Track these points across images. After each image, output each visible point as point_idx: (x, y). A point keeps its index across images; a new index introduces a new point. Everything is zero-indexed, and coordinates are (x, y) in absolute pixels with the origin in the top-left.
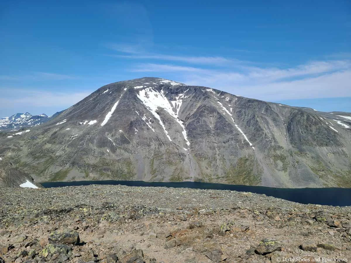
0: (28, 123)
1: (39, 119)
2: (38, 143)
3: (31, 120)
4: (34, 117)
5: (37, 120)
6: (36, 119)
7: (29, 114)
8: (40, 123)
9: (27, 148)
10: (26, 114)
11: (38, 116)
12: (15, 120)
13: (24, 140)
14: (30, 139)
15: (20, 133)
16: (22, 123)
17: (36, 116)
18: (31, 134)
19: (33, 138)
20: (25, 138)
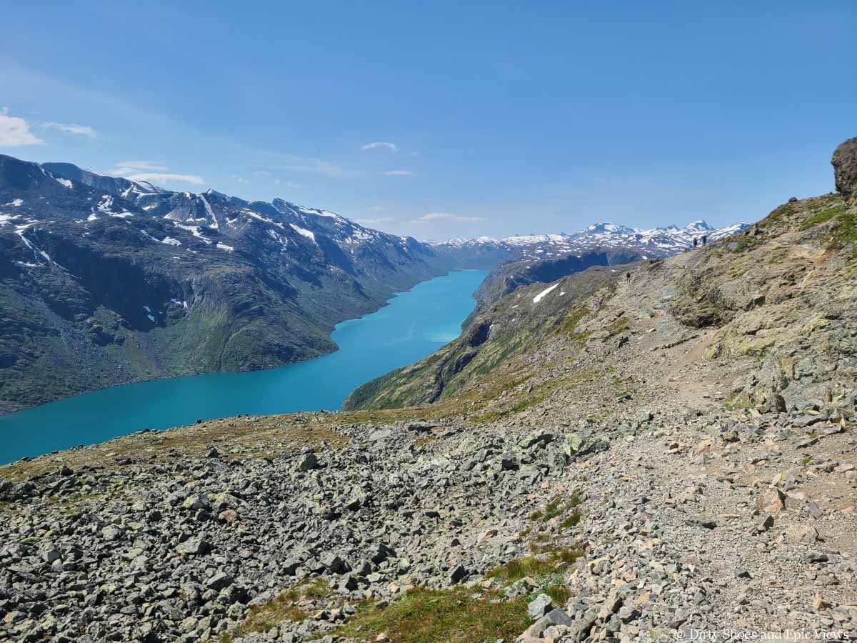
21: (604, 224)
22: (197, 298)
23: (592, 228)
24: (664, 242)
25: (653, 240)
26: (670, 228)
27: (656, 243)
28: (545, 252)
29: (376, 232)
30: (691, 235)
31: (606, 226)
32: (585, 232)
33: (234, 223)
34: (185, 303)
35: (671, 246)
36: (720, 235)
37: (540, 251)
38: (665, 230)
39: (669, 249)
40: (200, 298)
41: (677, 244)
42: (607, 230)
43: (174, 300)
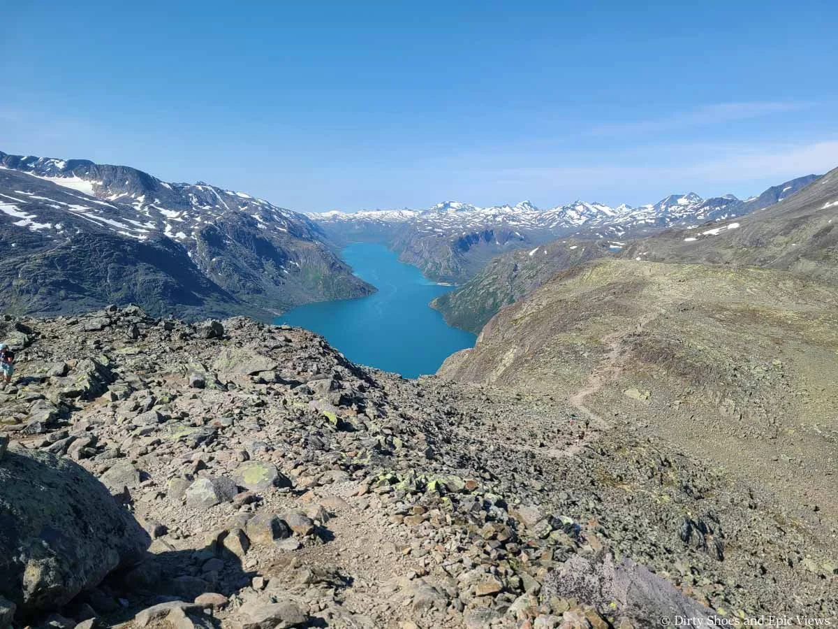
0: (698, 215)
1: (724, 207)
2: (773, 257)
3: (705, 208)
4: (711, 202)
5: (717, 209)
6: (716, 207)
7: (696, 196)
8: (726, 216)
10: (688, 198)
11: (722, 199)
12: (666, 209)
13: (732, 247)
14: (748, 244)
15: (714, 232)
16: (685, 216)
17: (716, 199)
18: (749, 233)
19: (757, 243)
20: (733, 244)
21: (450, 202)
22: (302, 260)
23: (440, 205)
24: (513, 220)
25: (505, 219)
26: (505, 207)
27: (507, 221)
28: (434, 228)
30: (528, 214)
32: (435, 209)
33: (247, 210)
34: (297, 263)
36: (549, 214)
37: (430, 228)
38: (501, 208)
39: (517, 225)
40: (305, 260)
41: (523, 222)
42: (452, 208)
43: (291, 262)
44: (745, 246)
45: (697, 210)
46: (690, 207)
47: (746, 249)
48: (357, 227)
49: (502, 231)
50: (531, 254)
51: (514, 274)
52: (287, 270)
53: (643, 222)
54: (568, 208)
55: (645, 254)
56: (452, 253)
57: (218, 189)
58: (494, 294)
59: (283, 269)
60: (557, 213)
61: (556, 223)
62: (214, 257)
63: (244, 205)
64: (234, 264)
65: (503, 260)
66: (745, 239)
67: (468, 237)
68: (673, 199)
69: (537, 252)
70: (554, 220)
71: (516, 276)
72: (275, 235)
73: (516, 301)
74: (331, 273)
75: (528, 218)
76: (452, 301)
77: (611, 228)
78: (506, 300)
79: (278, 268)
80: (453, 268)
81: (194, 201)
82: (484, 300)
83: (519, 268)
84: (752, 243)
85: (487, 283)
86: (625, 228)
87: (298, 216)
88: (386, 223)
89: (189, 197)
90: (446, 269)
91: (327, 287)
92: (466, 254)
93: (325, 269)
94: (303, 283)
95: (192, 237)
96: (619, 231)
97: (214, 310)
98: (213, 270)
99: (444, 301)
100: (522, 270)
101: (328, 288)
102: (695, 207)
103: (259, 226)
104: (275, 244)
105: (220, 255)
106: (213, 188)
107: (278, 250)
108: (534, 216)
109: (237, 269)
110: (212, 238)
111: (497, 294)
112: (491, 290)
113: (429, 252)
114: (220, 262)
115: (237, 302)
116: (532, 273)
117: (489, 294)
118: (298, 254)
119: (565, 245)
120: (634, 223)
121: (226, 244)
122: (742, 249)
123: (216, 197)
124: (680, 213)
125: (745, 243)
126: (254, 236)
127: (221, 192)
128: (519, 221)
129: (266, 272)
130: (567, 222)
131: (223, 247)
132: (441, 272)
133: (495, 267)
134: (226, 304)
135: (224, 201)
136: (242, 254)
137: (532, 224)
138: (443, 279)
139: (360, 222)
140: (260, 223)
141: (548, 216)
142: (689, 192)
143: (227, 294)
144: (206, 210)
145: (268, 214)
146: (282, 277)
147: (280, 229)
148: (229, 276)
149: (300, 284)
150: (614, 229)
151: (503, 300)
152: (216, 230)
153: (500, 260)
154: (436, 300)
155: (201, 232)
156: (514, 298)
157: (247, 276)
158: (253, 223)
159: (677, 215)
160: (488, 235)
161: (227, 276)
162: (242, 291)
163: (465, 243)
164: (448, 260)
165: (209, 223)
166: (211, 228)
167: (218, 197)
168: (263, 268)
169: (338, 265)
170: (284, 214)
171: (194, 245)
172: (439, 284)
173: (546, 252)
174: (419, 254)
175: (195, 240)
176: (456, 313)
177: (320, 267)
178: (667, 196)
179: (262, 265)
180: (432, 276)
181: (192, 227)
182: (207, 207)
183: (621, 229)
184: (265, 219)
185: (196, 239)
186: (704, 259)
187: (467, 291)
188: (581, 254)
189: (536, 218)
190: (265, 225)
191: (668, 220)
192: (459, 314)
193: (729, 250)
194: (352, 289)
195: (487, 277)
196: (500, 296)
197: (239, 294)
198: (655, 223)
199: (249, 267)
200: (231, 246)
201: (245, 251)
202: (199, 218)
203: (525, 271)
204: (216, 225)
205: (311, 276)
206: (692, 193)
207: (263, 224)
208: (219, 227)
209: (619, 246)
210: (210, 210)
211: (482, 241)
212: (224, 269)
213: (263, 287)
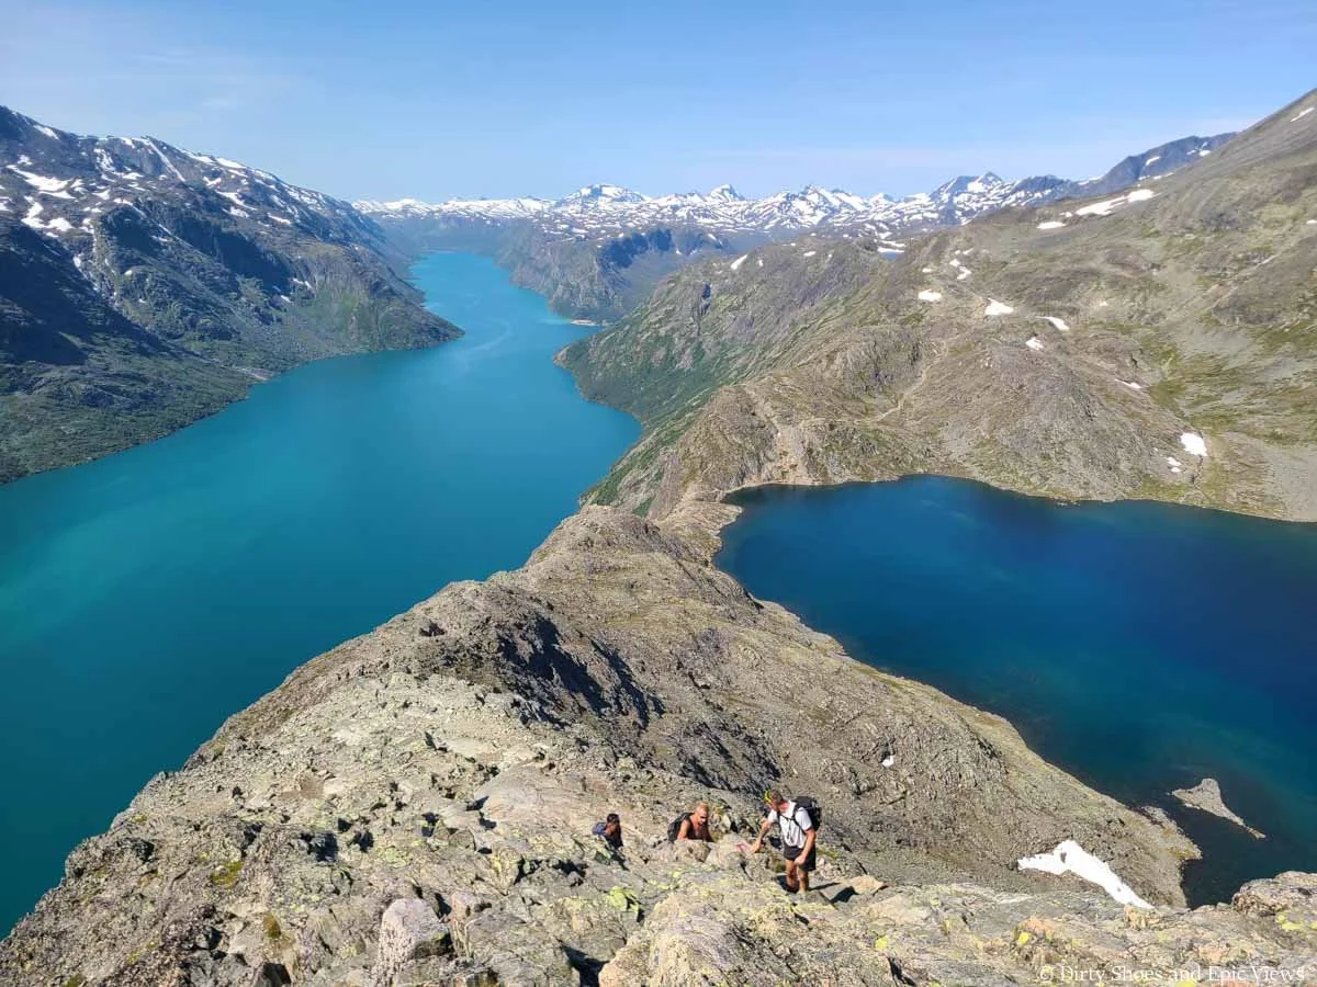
1: (1047, 192)
3: (1019, 194)
4: (1030, 185)
5: (1038, 195)
6: (1036, 192)
7: (997, 178)
9: (1190, 276)
10: (985, 181)
11: (1047, 177)
12: (951, 199)
13: (1157, 233)
14: (1197, 226)
15: (1101, 208)
16: (985, 208)
17: (1038, 178)
18: (1198, 202)
19: (1219, 222)
20: (1159, 227)
21: (601, 186)
22: (317, 278)
23: (586, 192)
24: (705, 216)
25: (692, 213)
26: (692, 195)
27: (695, 217)
28: (571, 227)
29: (317, 193)
30: (730, 207)
31: (604, 189)
33: (218, 184)
34: (307, 283)
35: (714, 221)
36: (764, 207)
37: (565, 226)
38: (686, 197)
39: (711, 224)
40: (322, 278)
41: (721, 219)
42: (606, 196)
43: (295, 280)
44: (1190, 230)
45: (1005, 197)
46: (993, 192)
47: (1192, 237)
48: (442, 226)
49: (687, 231)
50: (735, 266)
51: (705, 302)
52: (286, 295)
53: (919, 217)
54: (794, 196)
55: (966, 253)
56: (597, 268)
57: (164, 144)
58: (668, 340)
59: (279, 294)
60: (777, 204)
61: (774, 221)
62: (128, 267)
63: (214, 175)
64: (172, 281)
65: (685, 278)
66: (1189, 216)
67: (626, 240)
68: (961, 184)
69: (745, 263)
70: (772, 216)
71: (707, 307)
72: (264, 230)
73: (708, 351)
74: (372, 302)
75: (731, 212)
76: (594, 354)
77: (868, 226)
78: (688, 351)
79: (270, 292)
80: (600, 293)
81: (106, 162)
82: (649, 350)
83: (712, 292)
84: (1206, 223)
85: (656, 319)
86: (892, 228)
87: (332, 204)
88: (493, 220)
89: (96, 155)
90: (586, 295)
91: (365, 327)
92: (623, 271)
93: (360, 295)
94: (320, 317)
95: (84, 228)
96: (882, 231)
97: (113, 370)
98: (127, 292)
99: (578, 352)
100: (718, 296)
101: (368, 329)
102: (1003, 192)
103: (234, 212)
104: (262, 246)
105: (144, 263)
106: (155, 142)
107: (269, 257)
108: (740, 209)
109: (177, 291)
110: (127, 230)
111: (672, 340)
112: (662, 332)
113: (559, 266)
114: (141, 278)
115: (173, 354)
116: (736, 300)
117: (658, 339)
118: (309, 266)
119: (795, 250)
120: (905, 219)
121: (158, 244)
122: (1182, 235)
123: (159, 158)
124: (978, 202)
125: (1190, 222)
126: (218, 228)
127: (170, 151)
128: (716, 218)
129: (243, 299)
130: (793, 220)
131: (152, 249)
132: (580, 302)
133: (669, 292)
134: (146, 359)
135: (175, 167)
136: (192, 264)
137: (736, 222)
138: (584, 315)
139: (447, 218)
140: (236, 206)
141: (762, 210)
142: (985, 173)
143: (151, 339)
144: (130, 181)
145: (260, 194)
146: (278, 308)
147: (279, 219)
148: (162, 305)
149: (314, 321)
150: (874, 228)
151: (683, 350)
152: (136, 216)
153: (679, 277)
154: (564, 351)
155: (103, 218)
156: (704, 347)
157: (200, 305)
158: (218, 206)
159: (974, 206)
160: (661, 238)
161: (157, 304)
162: (191, 334)
163: (622, 252)
164: (592, 281)
165: (125, 202)
166: (126, 211)
167: (165, 159)
168: (239, 292)
169: (386, 287)
170: (295, 195)
171: (85, 245)
172: (576, 322)
173: (761, 263)
174: (544, 271)
175: (89, 234)
176: (600, 374)
177: (352, 290)
178: (952, 178)
179: (235, 287)
180: (563, 309)
181: (87, 209)
182: (133, 176)
183: (885, 227)
184: (249, 200)
185: (92, 232)
186: (1102, 259)
187: (621, 335)
188: (825, 265)
189: (742, 213)
190: (247, 211)
191: (959, 213)
192: (605, 375)
193: (1152, 241)
194: (412, 331)
195: (656, 309)
196: (679, 343)
197: (183, 339)
198: (939, 219)
199: (207, 289)
200: (170, 248)
201: (200, 257)
202: (106, 192)
203: (723, 298)
204: (139, 207)
205: (336, 307)
206: (990, 174)
207: (242, 209)
208: (144, 210)
209: (895, 248)
210: (139, 181)
211: (652, 252)
212: (150, 291)
213: (235, 328)
